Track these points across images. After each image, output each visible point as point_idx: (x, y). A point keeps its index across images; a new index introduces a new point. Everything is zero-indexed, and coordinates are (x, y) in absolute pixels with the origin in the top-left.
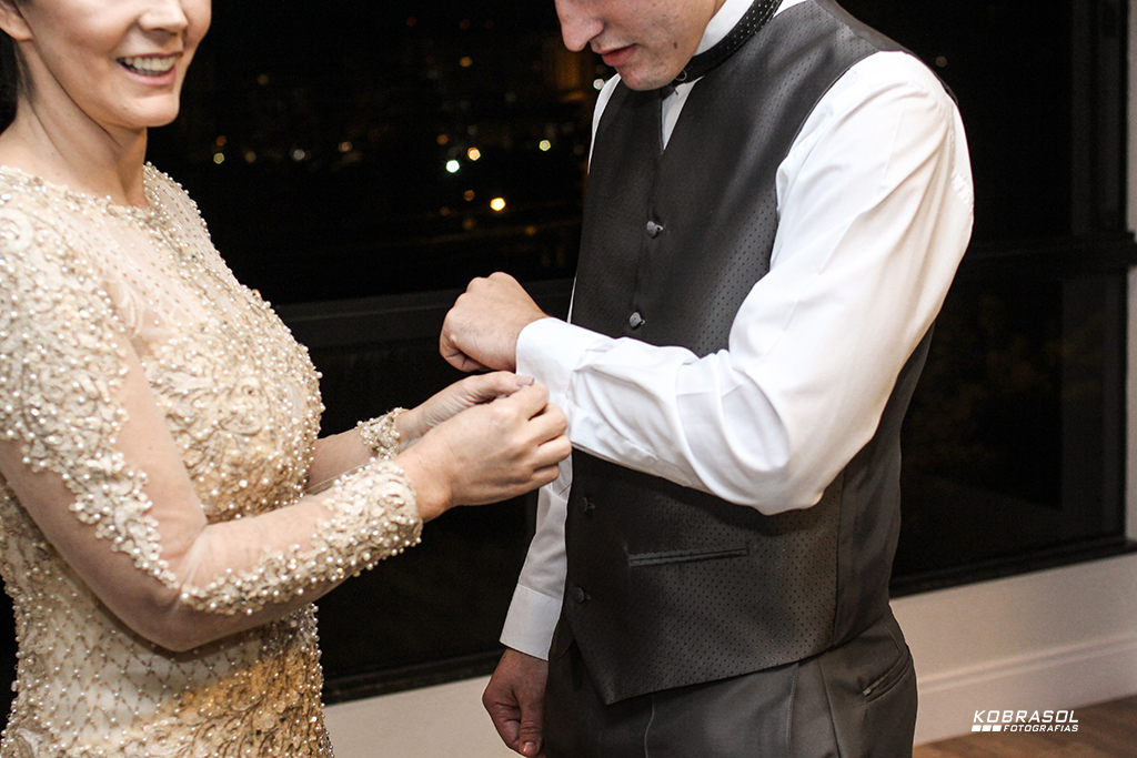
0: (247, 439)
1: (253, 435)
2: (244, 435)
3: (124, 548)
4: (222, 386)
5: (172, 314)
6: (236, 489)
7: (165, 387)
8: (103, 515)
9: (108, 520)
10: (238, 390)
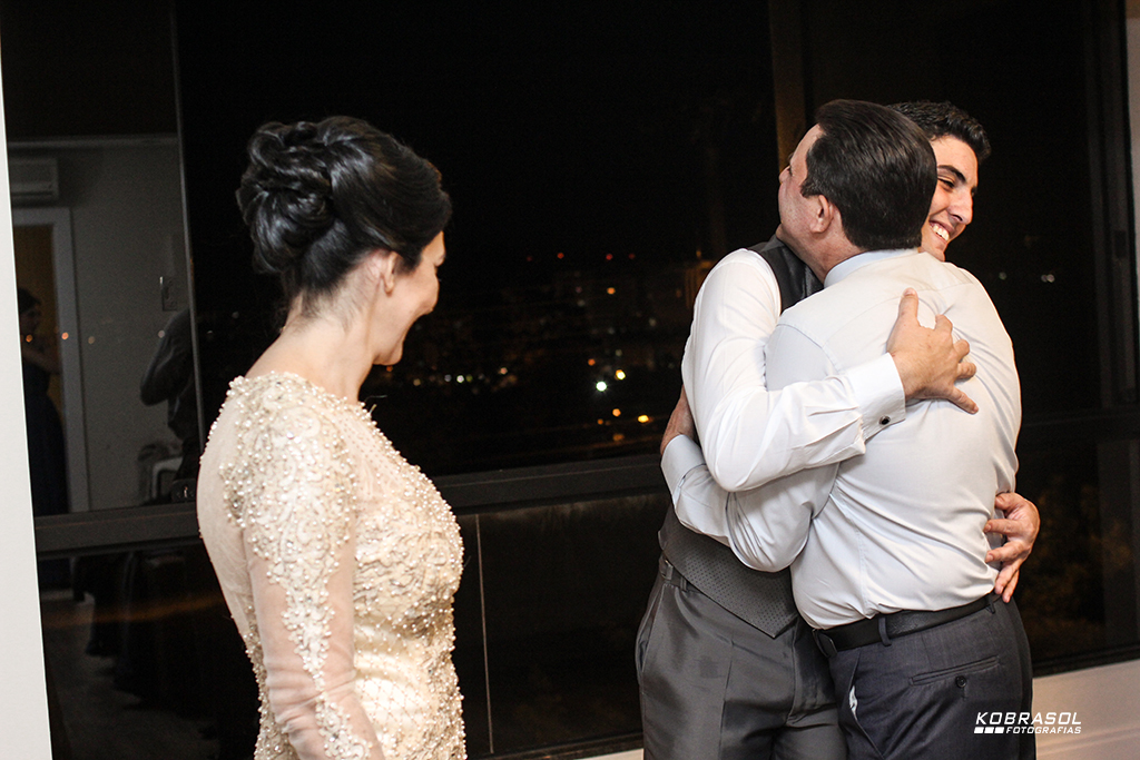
0: (439, 568)
1: (443, 565)
2: (437, 565)
3: (301, 653)
4: (423, 531)
5: (389, 484)
6: (429, 602)
7: (390, 532)
8: (299, 627)
9: (300, 632)
10: (432, 534)
